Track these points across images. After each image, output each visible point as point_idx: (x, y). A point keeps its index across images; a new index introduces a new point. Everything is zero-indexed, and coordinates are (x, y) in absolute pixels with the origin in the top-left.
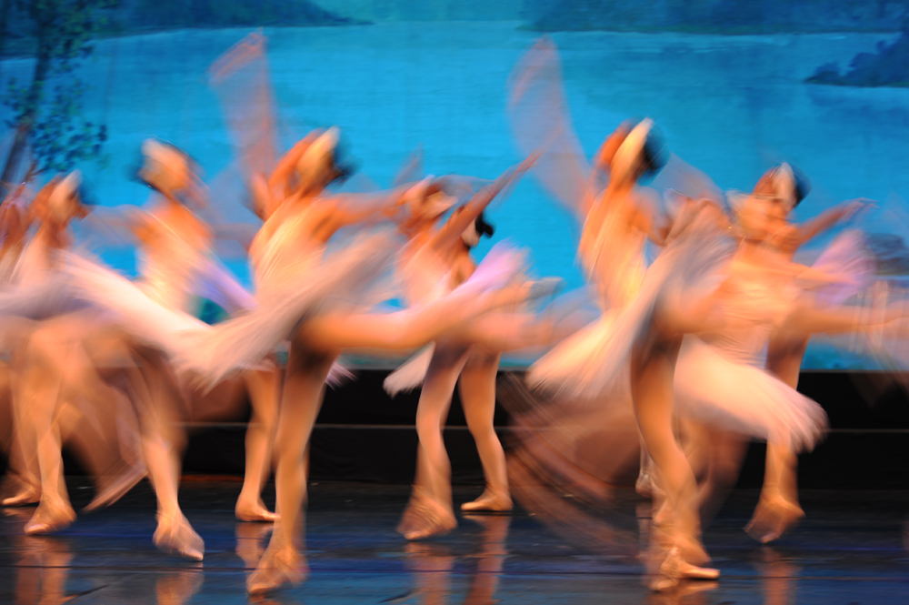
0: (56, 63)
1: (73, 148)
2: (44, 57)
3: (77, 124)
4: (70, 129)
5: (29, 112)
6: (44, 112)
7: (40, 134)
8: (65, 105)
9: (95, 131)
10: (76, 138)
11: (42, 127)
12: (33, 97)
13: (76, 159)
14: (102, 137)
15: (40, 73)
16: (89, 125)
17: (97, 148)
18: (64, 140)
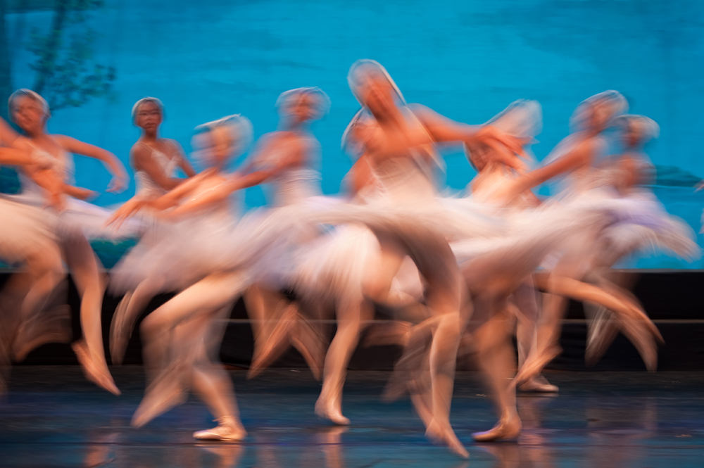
0: (71, 15)
1: (86, 86)
2: (61, 10)
3: (89, 67)
4: (83, 70)
5: (50, 57)
6: (62, 56)
7: (58, 74)
8: (80, 51)
9: (105, 72)
10: (90, 78)
11: (59, 69)
12: (52, 44)
13: (89, 97)
14: (111, 77)
15: (59, 24)
16: (99, 67)
17: (107, 87)
18: (78, 81)
